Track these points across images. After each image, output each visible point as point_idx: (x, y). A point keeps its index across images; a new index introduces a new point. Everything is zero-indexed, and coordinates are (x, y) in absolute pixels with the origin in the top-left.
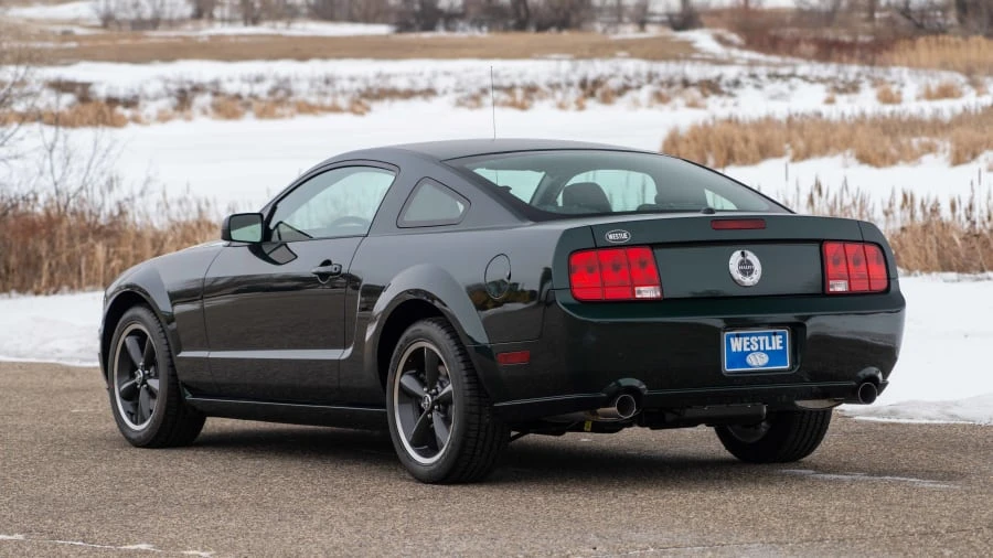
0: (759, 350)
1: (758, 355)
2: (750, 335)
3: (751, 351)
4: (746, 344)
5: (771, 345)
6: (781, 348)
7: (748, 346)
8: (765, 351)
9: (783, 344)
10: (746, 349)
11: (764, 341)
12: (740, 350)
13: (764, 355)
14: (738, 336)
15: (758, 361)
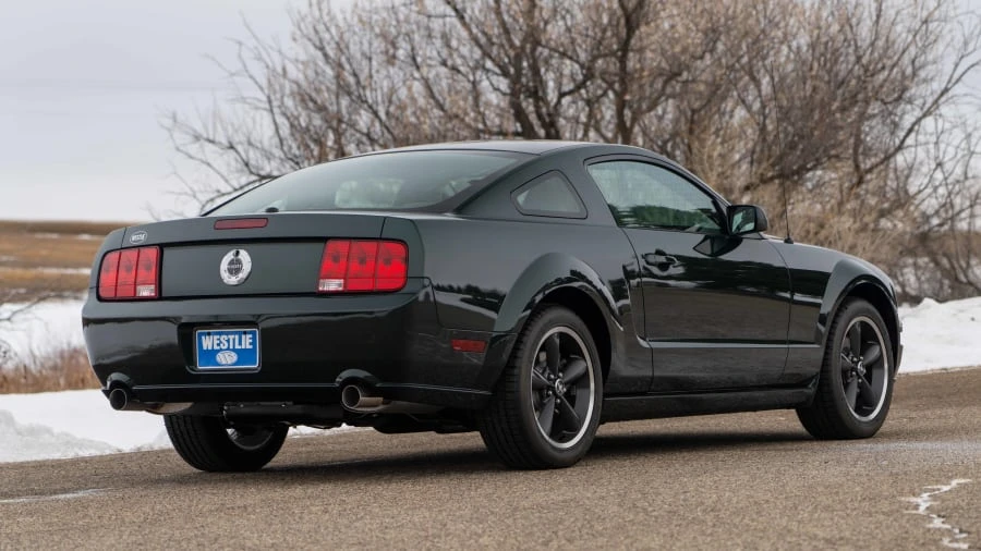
0: (228, 349)
1: (227, 354)
2: (220, 334)
3: (221, 350)
4: (216, 342)
5: (240, 344)
6: (251, 347)
7: (218, 345)
8: (234, 350)
9: (253, 344)
10: (216, 347)
11: (234, 340)
12: (210, 348)
13: (233, 354)
14: (209, 334)
15: (227, 360)
